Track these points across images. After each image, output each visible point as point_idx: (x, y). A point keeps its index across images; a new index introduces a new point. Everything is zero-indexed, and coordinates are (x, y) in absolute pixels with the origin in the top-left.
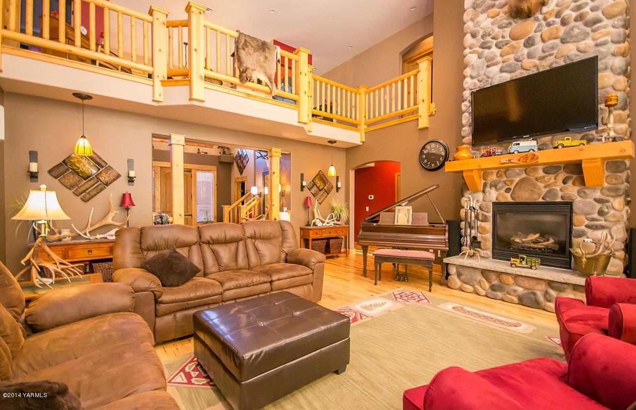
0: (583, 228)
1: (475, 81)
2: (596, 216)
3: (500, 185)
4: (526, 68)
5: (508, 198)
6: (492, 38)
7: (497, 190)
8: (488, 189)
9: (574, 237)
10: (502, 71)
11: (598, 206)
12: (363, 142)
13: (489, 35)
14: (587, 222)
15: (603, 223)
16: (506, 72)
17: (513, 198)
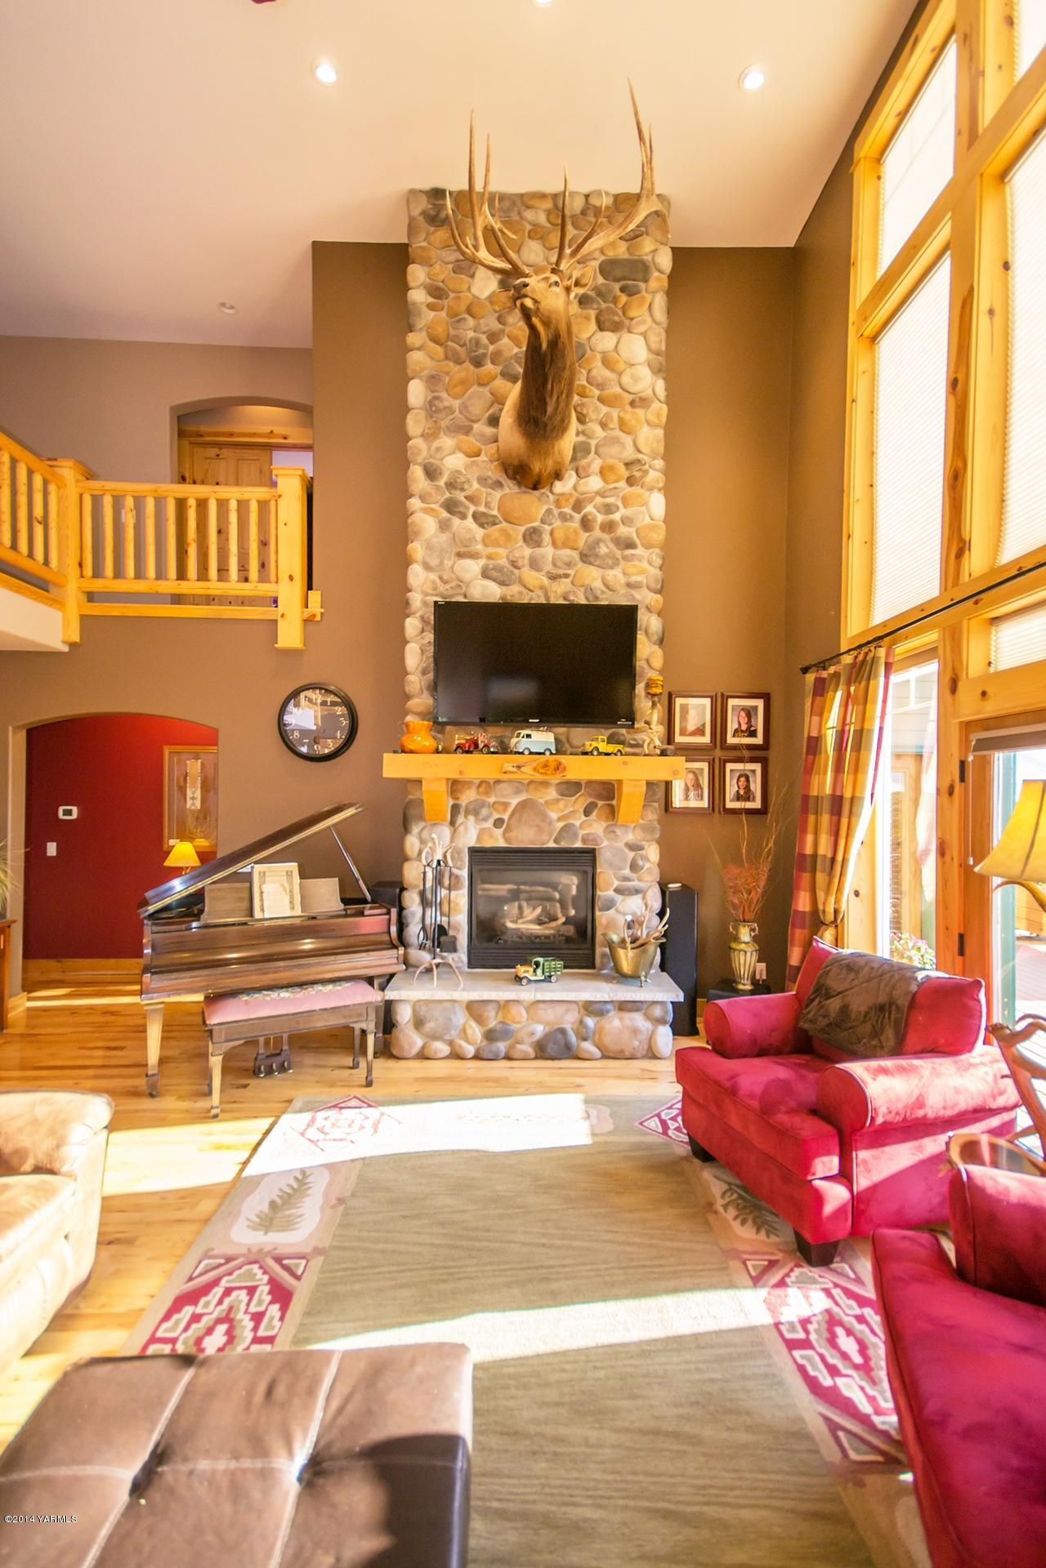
0: (611, 893)
1: (433, 576)
2: (627, 872)
3: (484, 812)
4: (527, 585)
5: (497, 840)
6: (465, 497)
7: (477, 820)
8: (460, 819)
9: (600, 911)
10: (485, 574)
11: (631, 855)
12: (72, 645)
13: (462, 490)
14: (616, 883)
15: (635, 883)
16: (494, 580)
17: (507, 840)
